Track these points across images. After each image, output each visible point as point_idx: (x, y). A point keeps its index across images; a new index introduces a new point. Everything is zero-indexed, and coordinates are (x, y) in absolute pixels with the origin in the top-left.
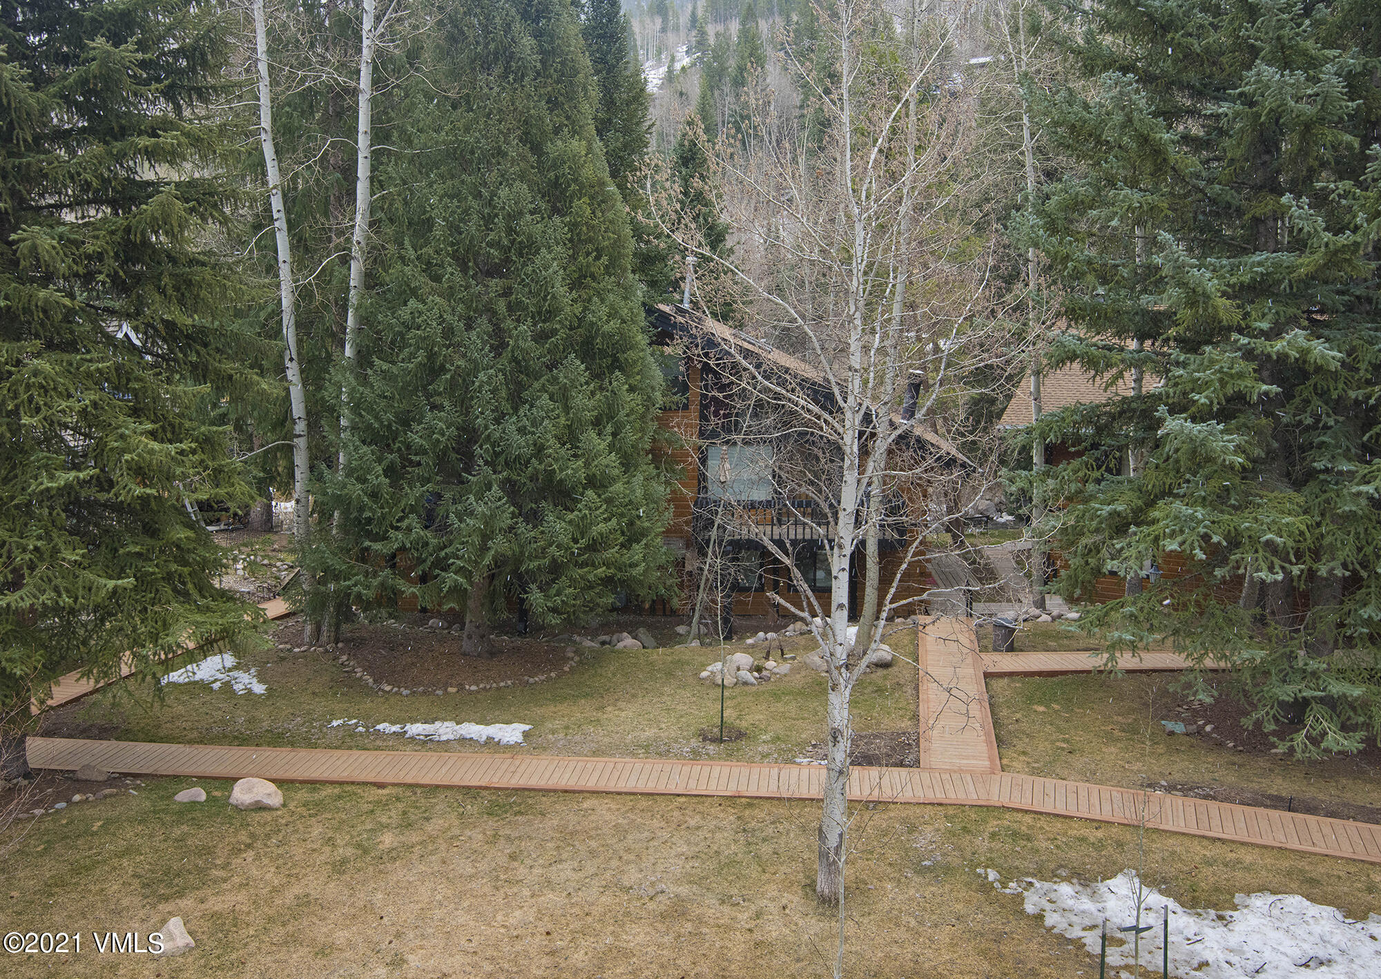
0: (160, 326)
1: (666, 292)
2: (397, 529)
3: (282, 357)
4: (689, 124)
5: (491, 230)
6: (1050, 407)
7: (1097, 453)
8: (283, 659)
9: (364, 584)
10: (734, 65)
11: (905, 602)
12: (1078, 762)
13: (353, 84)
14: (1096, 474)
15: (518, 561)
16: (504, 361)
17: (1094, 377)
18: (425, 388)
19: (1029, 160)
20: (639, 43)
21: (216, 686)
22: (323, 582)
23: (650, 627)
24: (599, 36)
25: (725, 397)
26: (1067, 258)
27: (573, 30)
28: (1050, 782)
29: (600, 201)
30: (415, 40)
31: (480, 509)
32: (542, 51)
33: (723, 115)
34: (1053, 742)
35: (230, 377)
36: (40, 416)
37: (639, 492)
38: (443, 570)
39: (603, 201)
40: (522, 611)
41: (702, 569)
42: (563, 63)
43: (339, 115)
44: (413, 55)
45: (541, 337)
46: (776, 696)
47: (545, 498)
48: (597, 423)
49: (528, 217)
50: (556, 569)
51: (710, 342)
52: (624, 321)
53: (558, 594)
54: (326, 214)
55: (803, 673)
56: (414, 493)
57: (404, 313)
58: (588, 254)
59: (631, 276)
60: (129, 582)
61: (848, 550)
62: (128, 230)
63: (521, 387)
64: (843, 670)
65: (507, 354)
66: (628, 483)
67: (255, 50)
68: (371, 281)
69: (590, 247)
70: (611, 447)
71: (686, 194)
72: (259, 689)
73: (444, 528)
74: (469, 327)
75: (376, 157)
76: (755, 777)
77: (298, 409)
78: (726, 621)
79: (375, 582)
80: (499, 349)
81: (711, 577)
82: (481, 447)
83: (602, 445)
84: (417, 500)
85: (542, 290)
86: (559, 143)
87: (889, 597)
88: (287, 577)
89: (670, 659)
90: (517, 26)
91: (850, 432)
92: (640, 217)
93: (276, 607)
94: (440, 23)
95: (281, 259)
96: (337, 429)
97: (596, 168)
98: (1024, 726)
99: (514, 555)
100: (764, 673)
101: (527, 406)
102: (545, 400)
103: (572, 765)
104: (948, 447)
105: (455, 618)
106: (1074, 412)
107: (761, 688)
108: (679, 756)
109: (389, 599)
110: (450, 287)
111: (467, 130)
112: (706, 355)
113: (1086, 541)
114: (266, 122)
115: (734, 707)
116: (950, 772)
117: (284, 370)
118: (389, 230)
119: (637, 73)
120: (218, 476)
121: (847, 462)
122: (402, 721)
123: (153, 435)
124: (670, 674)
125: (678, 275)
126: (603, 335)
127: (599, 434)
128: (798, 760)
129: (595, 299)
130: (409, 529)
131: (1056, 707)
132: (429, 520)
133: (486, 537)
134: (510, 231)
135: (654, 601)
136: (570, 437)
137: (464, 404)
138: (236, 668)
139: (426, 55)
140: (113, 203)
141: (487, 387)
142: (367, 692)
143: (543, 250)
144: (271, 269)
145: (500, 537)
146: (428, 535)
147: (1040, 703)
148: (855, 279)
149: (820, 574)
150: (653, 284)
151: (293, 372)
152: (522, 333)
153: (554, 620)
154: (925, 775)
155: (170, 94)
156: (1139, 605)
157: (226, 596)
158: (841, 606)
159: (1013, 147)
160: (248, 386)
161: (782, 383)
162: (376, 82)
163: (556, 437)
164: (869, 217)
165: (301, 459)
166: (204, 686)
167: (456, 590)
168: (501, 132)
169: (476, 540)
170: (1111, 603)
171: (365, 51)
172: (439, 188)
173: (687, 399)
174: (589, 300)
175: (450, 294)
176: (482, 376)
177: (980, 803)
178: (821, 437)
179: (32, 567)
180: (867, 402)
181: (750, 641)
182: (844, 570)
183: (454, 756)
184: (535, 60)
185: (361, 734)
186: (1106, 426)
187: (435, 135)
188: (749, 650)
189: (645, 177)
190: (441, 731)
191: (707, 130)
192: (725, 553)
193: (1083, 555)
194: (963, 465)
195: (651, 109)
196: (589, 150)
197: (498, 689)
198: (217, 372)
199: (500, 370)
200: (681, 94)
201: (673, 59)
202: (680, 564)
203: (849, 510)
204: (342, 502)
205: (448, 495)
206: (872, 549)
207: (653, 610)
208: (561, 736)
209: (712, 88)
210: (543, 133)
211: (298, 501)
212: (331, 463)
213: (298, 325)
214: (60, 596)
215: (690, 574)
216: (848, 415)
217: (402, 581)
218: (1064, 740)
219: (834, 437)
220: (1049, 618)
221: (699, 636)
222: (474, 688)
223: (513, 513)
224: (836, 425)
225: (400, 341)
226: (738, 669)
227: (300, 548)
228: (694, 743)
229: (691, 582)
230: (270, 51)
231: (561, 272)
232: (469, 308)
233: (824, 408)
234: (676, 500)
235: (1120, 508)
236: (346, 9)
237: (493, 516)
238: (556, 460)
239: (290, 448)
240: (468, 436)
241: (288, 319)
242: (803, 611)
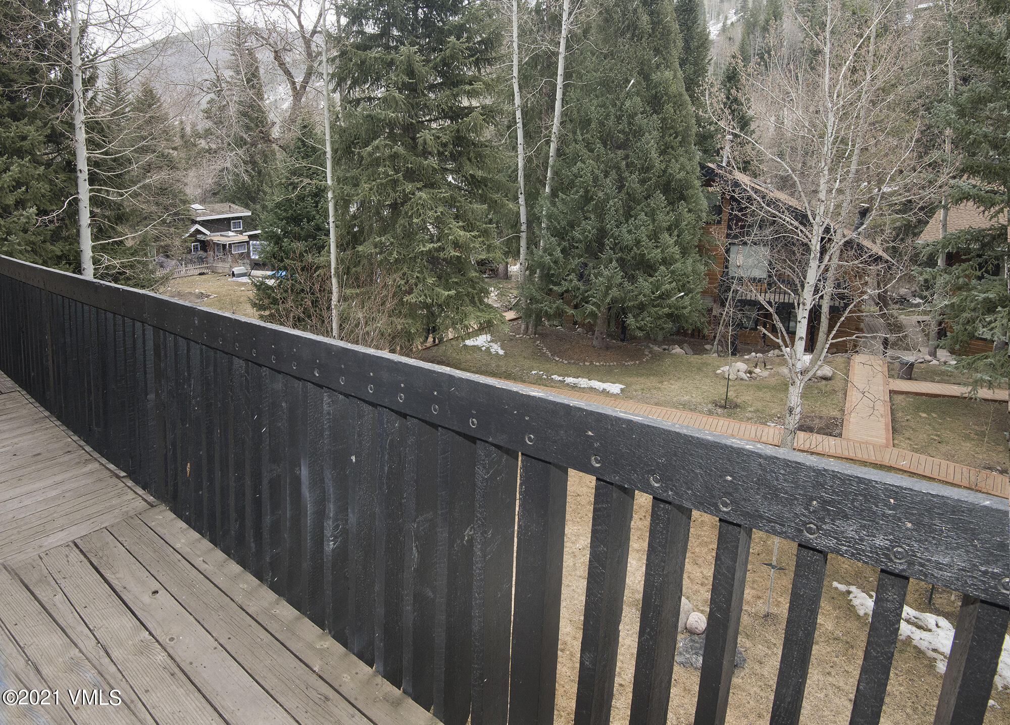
0: (469, 177)
1: (713, 156)
2: (566, 280)
3: (517, 192)
4: (734, 57)
5: (620, 124)
6: (952, 229)
7: (980, 260)
8: (512, 340)
9: (549, 306)
10: (763, 19)
11: (841, 339)
12: (943, 448)
13: (557, 50)
14: (979, 273)
15: (623, 300)
16: (623, 195)
17: (984, 212)
18: (582, 209)
19: (951, 70)
20: (707, 10)
21: (484, 349)
22: (531, 303)
23: (689, 344)
24: (684, 11)
25: (742, 215)
26: (970, 132)
27: (670, 9)
28: (923, 457)
29: (679, 105)
30: (589, 23)
31: (606, 273)
32: (653, 23)
33: (755, 50)
34: (929, 435)
35: (496, 201)
36: (421, 218)
37: (690, 269)
38: (587, 303)
39: (681, 105)
40: (624, 328)
41: (722, 314)
42: (663, 29)
43: (548, 66)
44: (586, 32)
45: (643, 182)
46: (759, 388)
47: (639, 269)
48: (669, 229)
49: (640, 116)
50: (642, 307)
51: (736, 184)
52: (688, 173)
53: (642, 320)
54: (540, 119)
55: (776, 378)
56: (575, 262)
57: (575, 170)
58: (671, 135)
59: (694, 147)
60: (453, 292)
61: (808, 307)
62: (458, 131)
63: (630, 208)
64: (799, 374)
65: (624, 190)
66: (684, 263)
67: (512, 36)
68: (559, 153)
69: (672, 131)
70: (676, 243)
71: (728, 98)
72: (501, 352)
73: (588, 281)
74: (606, 177)
75: (565, 87)
76: (743, 428)
77: (523, 219)
78: (733, 344)
79: (554, 306)
80: (620, 188)
81: (727, 319)
82: (608, 240)
83: (671, 241)
84: (576, 266)
85: (646, 156)
86: (659, 73)
87: (831, 336)
88: (514, 301)
89: (700, 361)
90: (640, 10)
91: (815, 238)
92: (700, 113)
93: (510, 315)
94: (600, 13)
95: (519, 143)
96: (541, 229)
97: (678, 87)
98: (912, 424)
99: (621, 298)
100: (753, 375)
101: (633, 219)
102: (642, 216)
103: (644, 408)
104: (877, 249)
105: (590, 328)
106: (968, 232)
107: (751, 383)
108: (701, 412)
109: (559, 314)
110: (598, 155)
111: (611, 70)
112: (733, 191)
113: (966, 315)
114: (515, 74)
115: (735, 391)
116: (860, 443)
117: (518, 198)
118: (569, 126)
119: (705, 29)
120: (489, 248)
121: (812, 255)
122: (564, 376)
123: (463, 228)
124: (699, 369)
125: (719, 146)
126: (676, 181)
127: (670, 235)
128: (768, 424)
129: (673, 160)
130: (571, 281)
131: (934, 415)
132: (581, 277)
133: (609, 288)
134: (630, 123)
135: (693, 330)
136: (654, 236)
137: (601, 217)
138: (492, 341)
139: (593, 31)
140: (452, 119)
141: (613, 208)
142: (547, 359)
143: (647, 134)
144: (515, 148)
145: (615, 289)
146: (580, 284)
147: (924, 412)
148: (826, 146)
149: (792, 324)
150: (705, 151)
151: (522, 200)
152: (633, 180)
153: (640, 334)
154: (844, 443)
155: (477, 63)
156: (997, 358)
157: (489, 306)
158: (801, 338)
159: (940, 62)
160: (503, 206)
161: (777, 207)
162: (568, 47)
163: (647, 236)
164: (838, 109)
165: (523, 243)
166: (478, 348)
167: (593, 315)
168: (628, 69)
169: (603, 288)
170: (978, 356)
171: (563, 32)
172: (595, 102)
173: (721, 218)
174: (670, 160)
175: (597, 159)
176: (611, 202)
177: (876, 462)
178: (798, 240)
179: (416, 285)
180: (827, 221)
181: (746, 357)
182: (805, 317)
183: (587, 395)
184: (648, 28)
185: (545, 379)
186: (988, 243)
187: (595, 74)
188: (746, 361)
189: (705, 90)
190: (581, 383)
191: (744, 60)
192: (736, 306)
193: (963, 324)
194: (887, 261)
195: (712, 49)
196: (675, 76)
197: (610, 366)
198: (491, 199)
199: (620, 199)
200: (730, 39)
201: (726, 18)
202: (710, 310)
203: (811, 284)
204: (542, 266)
205: (591, 265)
206: (825, 309)
207: (692, 335)
208: (640, 393)
209: (748, 34)
210: (651, 68)
211: (521, 264)
212: (536, 245)
213: (525, 176)
214: (427, 298)
215: (715, 317)
216: (816, 227)
217: (567, 307)
218: (937, 435)
219: (806, 241)
220: (937, 363)
221: (717, 352)
222: (597, 364)
223: (622, 276)
224: (807, 233)
225: (572, 184)
226: (738, 371)
227: (521, 287)
228: (710, 406)
229: (716, 321)
230: (519, 36)
231: (656, 145)
232: (606, 166)
233: (801, 223)
234: (710, 275)
235: (991, 296)
236: (555, 10)
237: (612, 277)
238: (646, 248)
239: (519, 237)
240: (602, 233)
241: (521, 173)
242: (778, 339)
